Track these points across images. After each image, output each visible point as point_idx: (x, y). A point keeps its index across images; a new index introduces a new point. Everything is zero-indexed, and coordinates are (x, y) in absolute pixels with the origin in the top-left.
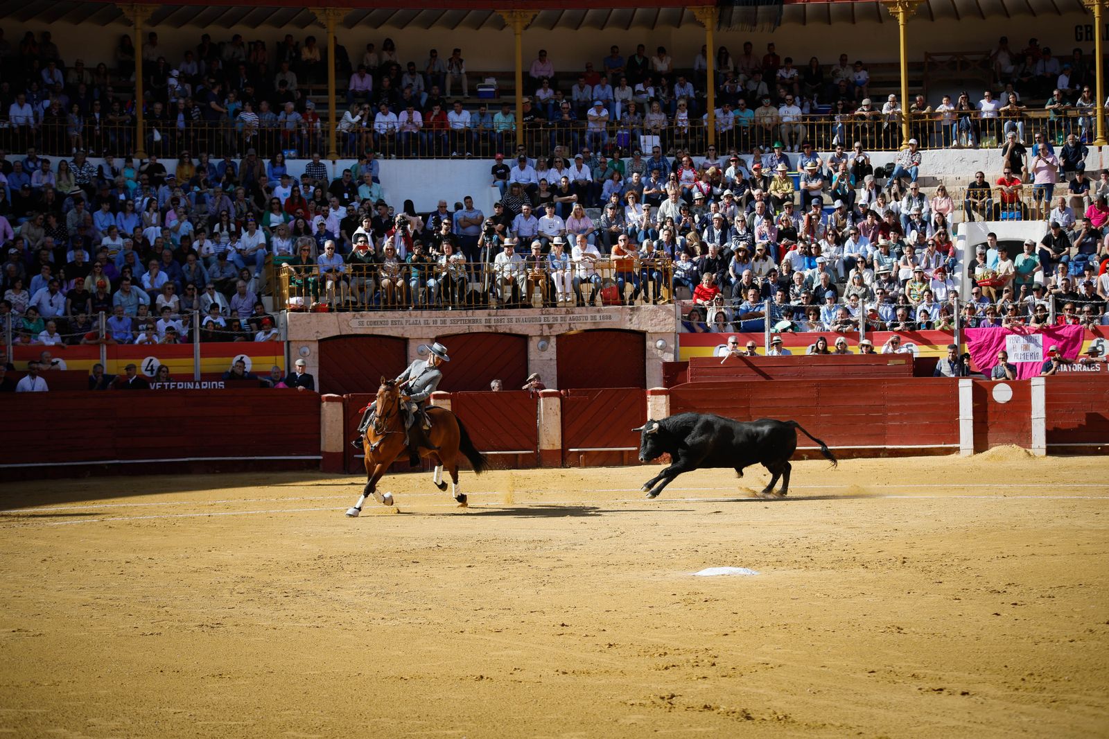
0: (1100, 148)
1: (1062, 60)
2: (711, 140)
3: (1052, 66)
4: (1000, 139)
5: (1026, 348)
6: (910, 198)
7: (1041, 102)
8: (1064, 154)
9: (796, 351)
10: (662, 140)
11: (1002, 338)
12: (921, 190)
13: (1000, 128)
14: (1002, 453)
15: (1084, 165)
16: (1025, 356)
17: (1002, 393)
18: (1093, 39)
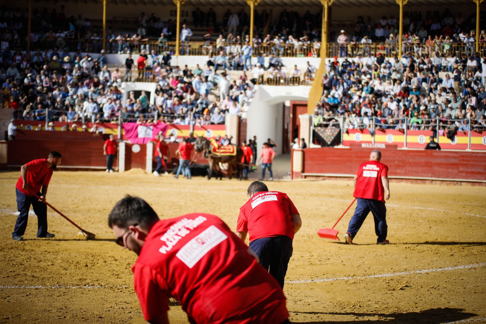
0: (177, 57)
1: (165, 23)
2: (29, 45)
3: (160, 25)
4: (140, 51)
5: (146, 131)
6: (104, 72)
7: (156, 38)
8: (164, 59)
9: (57, 129)
10: (9, 44)
11: (137, 128)
12: (109, 69)
13: (140, 47)
14: (135, 171)
15: (170, 63)
16: (145, 135)
17: (136, 149)
18: (176, 16)
